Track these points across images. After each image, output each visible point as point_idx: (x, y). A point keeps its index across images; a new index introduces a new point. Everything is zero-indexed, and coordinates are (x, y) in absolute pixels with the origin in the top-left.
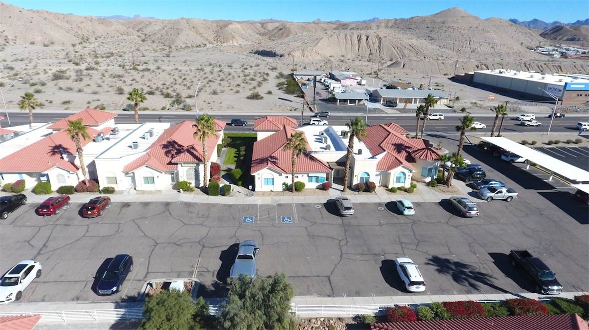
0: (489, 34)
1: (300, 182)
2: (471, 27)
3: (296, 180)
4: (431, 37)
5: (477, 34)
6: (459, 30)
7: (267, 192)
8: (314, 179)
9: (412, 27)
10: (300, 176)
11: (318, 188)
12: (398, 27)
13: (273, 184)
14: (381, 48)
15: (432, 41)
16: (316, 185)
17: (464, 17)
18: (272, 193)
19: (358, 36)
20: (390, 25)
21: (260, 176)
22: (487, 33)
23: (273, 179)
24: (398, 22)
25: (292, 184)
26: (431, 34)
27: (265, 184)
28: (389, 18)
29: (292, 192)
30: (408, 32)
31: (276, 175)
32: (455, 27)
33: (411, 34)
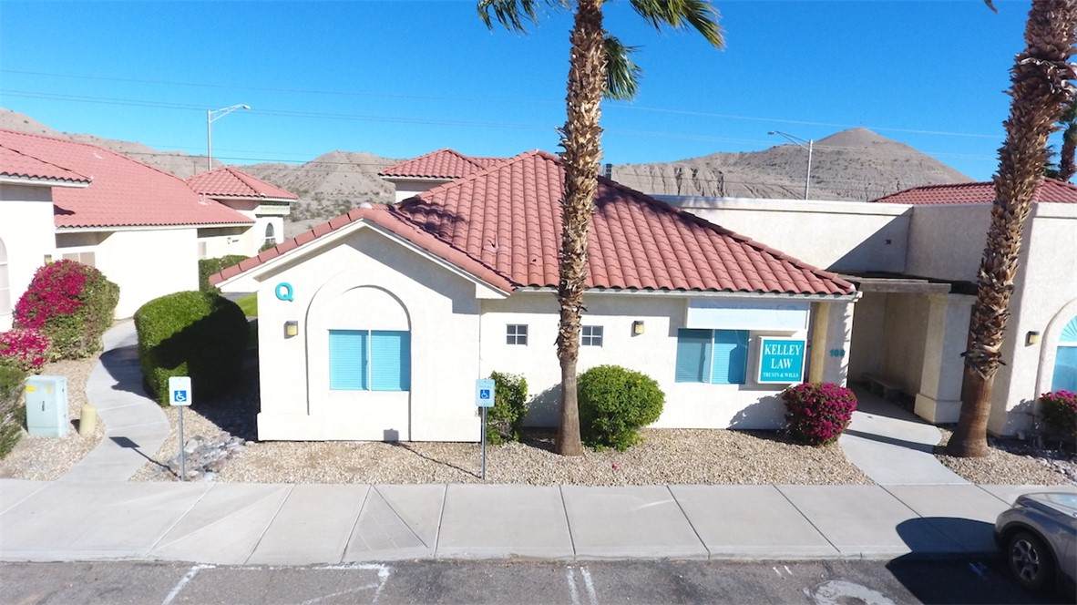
0: (933, 172)
1: (617, 372)
2: (895, 160)
3: (588, 359)
4: (818, 178)
5: (909, 172)
6: (873, 165)
7: (350, 446)
8: (719, 355)
9: (777, 161)
10: (615, 325)
11: (752, 426)
12: (749, 164)
13: (406, 385)
14: (724, 190)
15: (822, 185)
16: (734, 401)
17: (877, 143)
18: (392, 456)
19: (676, 170)
20: (732, 161)
21: (294, 311)
22: (928, 170)
23: (406, 337)
24: (746, 156)
25: (560, 391)
26: (817, 172)
27: (338, 383)
28: (728, 151)
29: (556, 449)
30: (770, 171)
31: (429, 306)
32: (862, 160)
33: (777, 173)
